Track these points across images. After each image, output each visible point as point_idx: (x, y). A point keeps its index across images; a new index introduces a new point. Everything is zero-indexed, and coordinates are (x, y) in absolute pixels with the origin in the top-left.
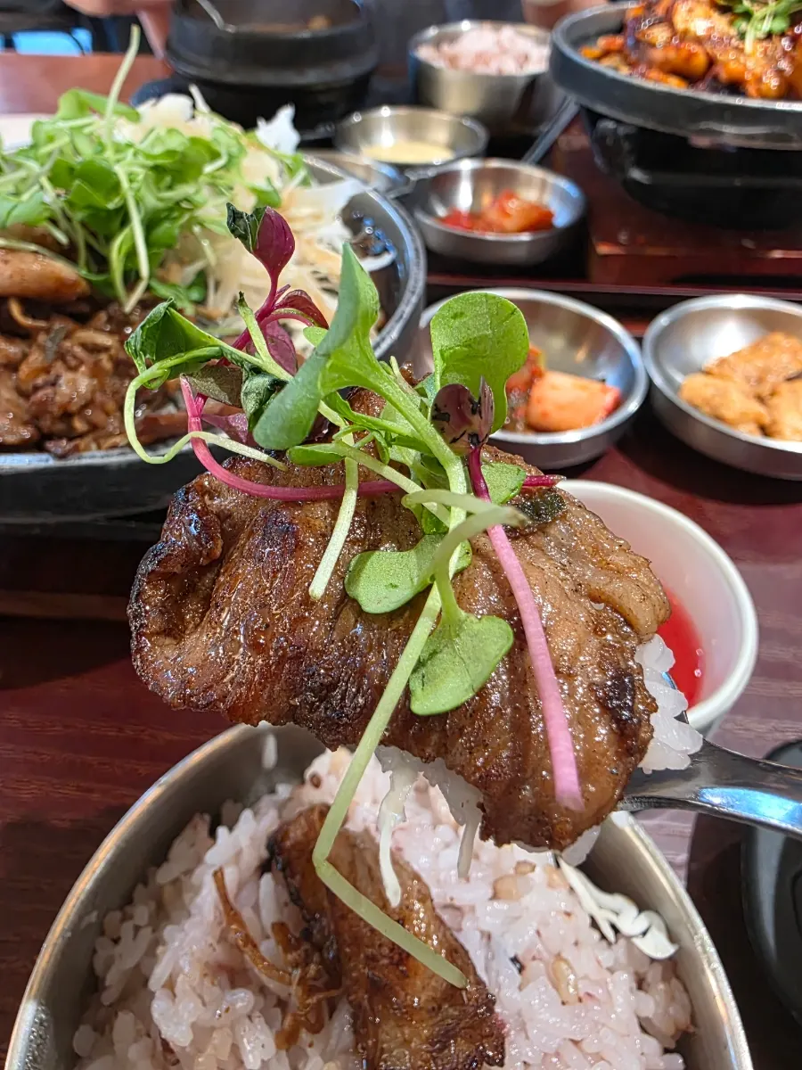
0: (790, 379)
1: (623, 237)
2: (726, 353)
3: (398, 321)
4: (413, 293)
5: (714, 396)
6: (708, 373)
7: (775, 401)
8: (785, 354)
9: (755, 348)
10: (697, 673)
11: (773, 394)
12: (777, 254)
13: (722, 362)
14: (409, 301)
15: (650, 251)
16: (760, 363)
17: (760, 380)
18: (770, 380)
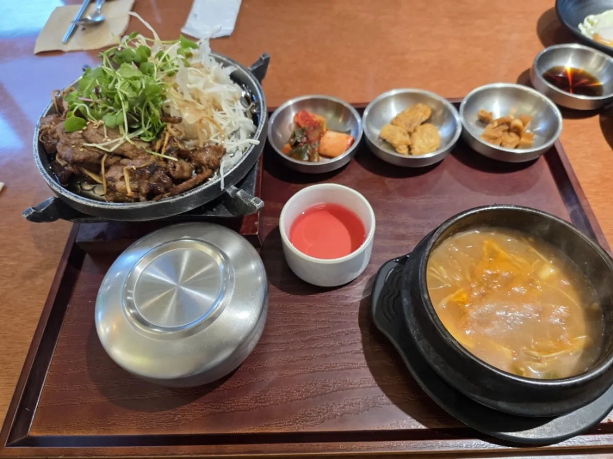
0: (422, 124)
7: (415, 134)
8: (421, 113)
9: (411, 110)
11: (415, 131)
13: (397, 118)
16: (411, 118)
17: (410, 125)
18: (415, 125)
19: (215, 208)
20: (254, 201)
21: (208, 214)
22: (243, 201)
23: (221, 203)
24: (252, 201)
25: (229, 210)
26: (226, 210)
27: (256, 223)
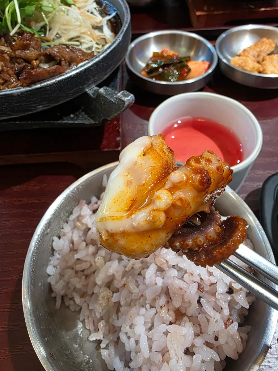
0: (269, 55)
1: (205, 8)
2: (245, 48)
3: (121, 33)
4: (126, 23)
5: (242, 63)
6: (239, 56)
7: (264, 62)
8: (268, 45)
9: (256, 45)
10: (241, 150)
11: (263, 60)
12: (263, 9)
13: (245, 50)
14: (125, 26)
15: (216, 13)
16: (258, 50)
17: (258, 56)
18: (263, 55)
19: (73, 113)
20: (122, 94)
21: (65, 120)
22: (107, 98)
23: (81, 109)
24: (119, 94)
25: (89, 117)
26: (86, 116)
27: (118, 139)
